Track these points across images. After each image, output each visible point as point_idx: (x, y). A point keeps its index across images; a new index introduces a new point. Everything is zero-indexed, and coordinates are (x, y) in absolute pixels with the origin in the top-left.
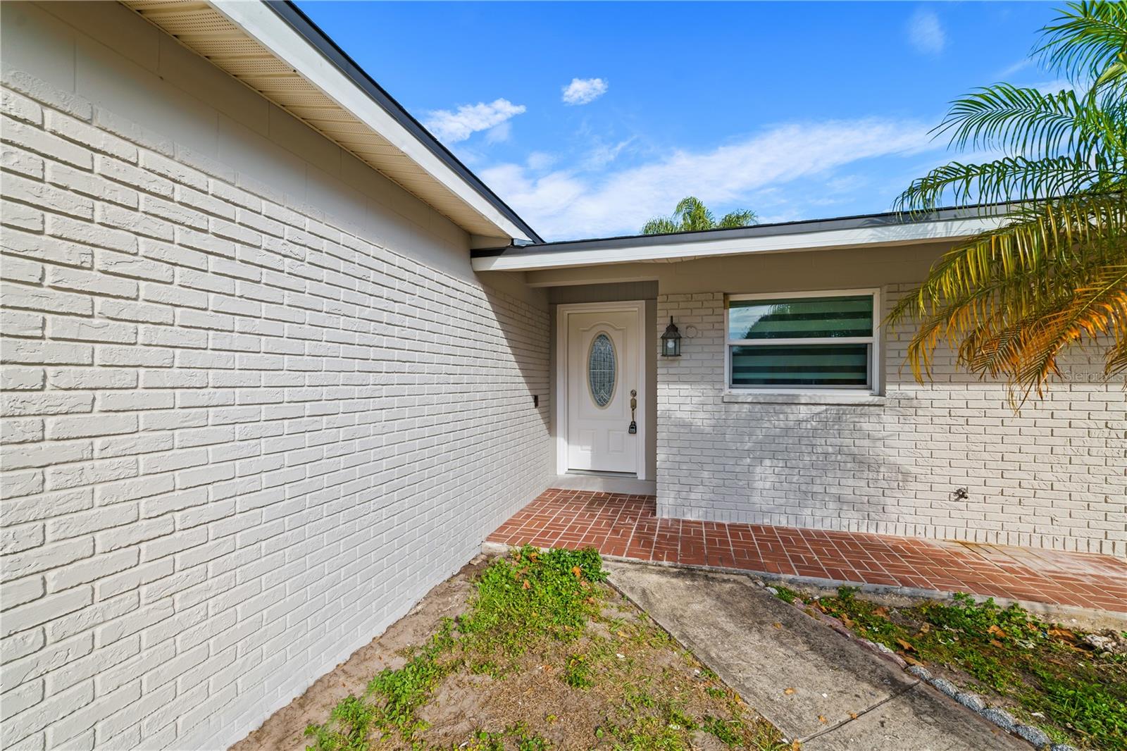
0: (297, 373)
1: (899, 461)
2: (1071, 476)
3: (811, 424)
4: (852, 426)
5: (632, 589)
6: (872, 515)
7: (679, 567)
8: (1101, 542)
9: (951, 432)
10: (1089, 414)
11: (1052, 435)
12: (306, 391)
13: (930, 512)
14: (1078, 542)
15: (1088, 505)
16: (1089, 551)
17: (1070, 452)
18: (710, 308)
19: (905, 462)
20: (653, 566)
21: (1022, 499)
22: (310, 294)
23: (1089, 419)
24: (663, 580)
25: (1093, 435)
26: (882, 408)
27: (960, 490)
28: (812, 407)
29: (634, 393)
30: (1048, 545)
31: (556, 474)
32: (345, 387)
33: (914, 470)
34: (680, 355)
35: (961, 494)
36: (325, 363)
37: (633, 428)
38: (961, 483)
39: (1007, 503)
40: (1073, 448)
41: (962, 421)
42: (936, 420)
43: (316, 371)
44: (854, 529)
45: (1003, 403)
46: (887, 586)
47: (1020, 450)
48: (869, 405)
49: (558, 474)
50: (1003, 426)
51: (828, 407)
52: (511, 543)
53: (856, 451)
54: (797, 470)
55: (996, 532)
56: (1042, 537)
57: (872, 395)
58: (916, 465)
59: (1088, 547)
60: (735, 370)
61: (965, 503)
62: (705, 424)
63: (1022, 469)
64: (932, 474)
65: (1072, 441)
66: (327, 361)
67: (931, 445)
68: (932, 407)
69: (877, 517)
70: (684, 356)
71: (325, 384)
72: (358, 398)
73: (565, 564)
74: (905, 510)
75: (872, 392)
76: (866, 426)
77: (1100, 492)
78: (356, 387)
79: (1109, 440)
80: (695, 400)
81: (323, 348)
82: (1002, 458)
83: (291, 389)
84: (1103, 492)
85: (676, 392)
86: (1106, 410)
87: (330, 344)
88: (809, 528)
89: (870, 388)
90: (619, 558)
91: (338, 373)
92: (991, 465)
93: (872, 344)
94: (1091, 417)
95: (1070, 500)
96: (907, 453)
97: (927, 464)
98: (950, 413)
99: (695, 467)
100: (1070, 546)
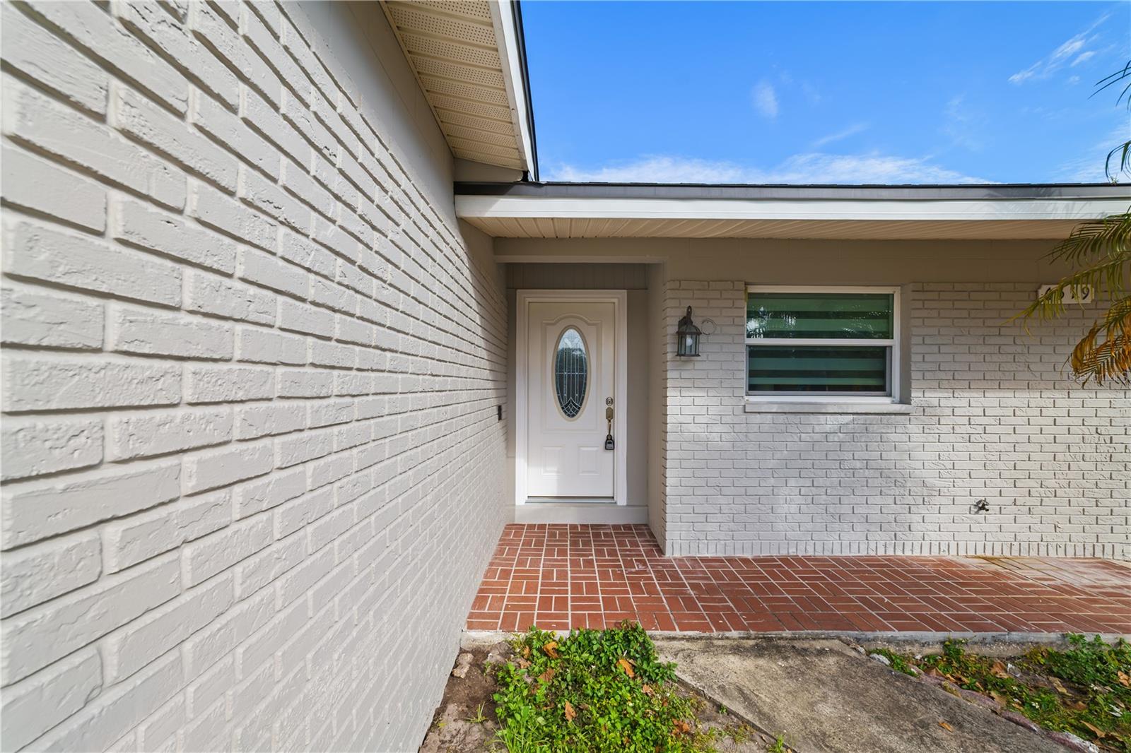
0: (157, 363)
1: (925, 473)
2: (1070, 482)
3: (839, 436)
4: (879, 438)
5: (722, 688)
6: (899, 534)
7: (753, 637)
8: (1094, 545)
9: (971, 441)
10: (1083, 420)
11: (1055, 442)
12: (186, 419)
13: (953, 527)
14: (1077, 547)
15: (1084, 509)
16: (1084, 555)
17: (1070, 459)
18: (730, 299)
19: (930, 475)
20: (719, 639)
21: (1031, 507)
22: (201, 129)
23: (1083, 425)
24: (750, 663)
25: (1086, 441)
26: (908, 417)
27: (980, 501)
28: (839, 416)
29: (610, 401)
30: (1052, 553)
31: (514, 505)
32: (286, 404)
33: (939, 483)
34: (698, 355)
35: (982, 507)
36: (237, 340)
37: (610, 442)
38: (980, 494)
39: (1019, 512)
40: (1071, 454)
41: (980, 429)
42: (957, 429)
43: (215, 360)
44: (881, 552)
45: (1014, 410)
46: (994, 634)
47: (1029, 458)
48: (895, 414)
49: (517, 504)
50: (1015, 433)
51: (855, 416)
52: (508, 625)
53: (883, 464)
54: (824, 490)
55: (1009, 543)
56: (1047, 545)
57: (893, 403)
58: (940, 477)
59: (1084, 552)
60: (752, 374)
61: (983, 516)
62: (723, 439)
63: (1031, 477)
64: (954, 487)
65: (1071, 447)
66: (246, 334)
67: (953, 456)
68: (953, 415)
69: (904, 537)
70: (703, 357)
71: (240, 396)
72: (310, 429)
73: (602, 655)
74: (930, 527)
75: (894, 399)
76: (893, 437)
77: (1092, 496)
78: (309, 403)
79: (1098, 446)
80: (712, 410)
81: (234, 298)
82: (1015, 466)
83: (133, 416)
84: (1095, 497)
85: (689, 401)
86: (1096, 416)
87: (253, 290)
88: (837, 555)
89: (890, 395)
90: (672, 634)
91: (270, 369)
92: (1006, 474)
93: (891, 347)
94: (1085, 423)
95: (1070, 506)
96: (932, 465)
97: (950, 476)
98: (969, 422)
99: (712, 491)
100: (1070, 553)
